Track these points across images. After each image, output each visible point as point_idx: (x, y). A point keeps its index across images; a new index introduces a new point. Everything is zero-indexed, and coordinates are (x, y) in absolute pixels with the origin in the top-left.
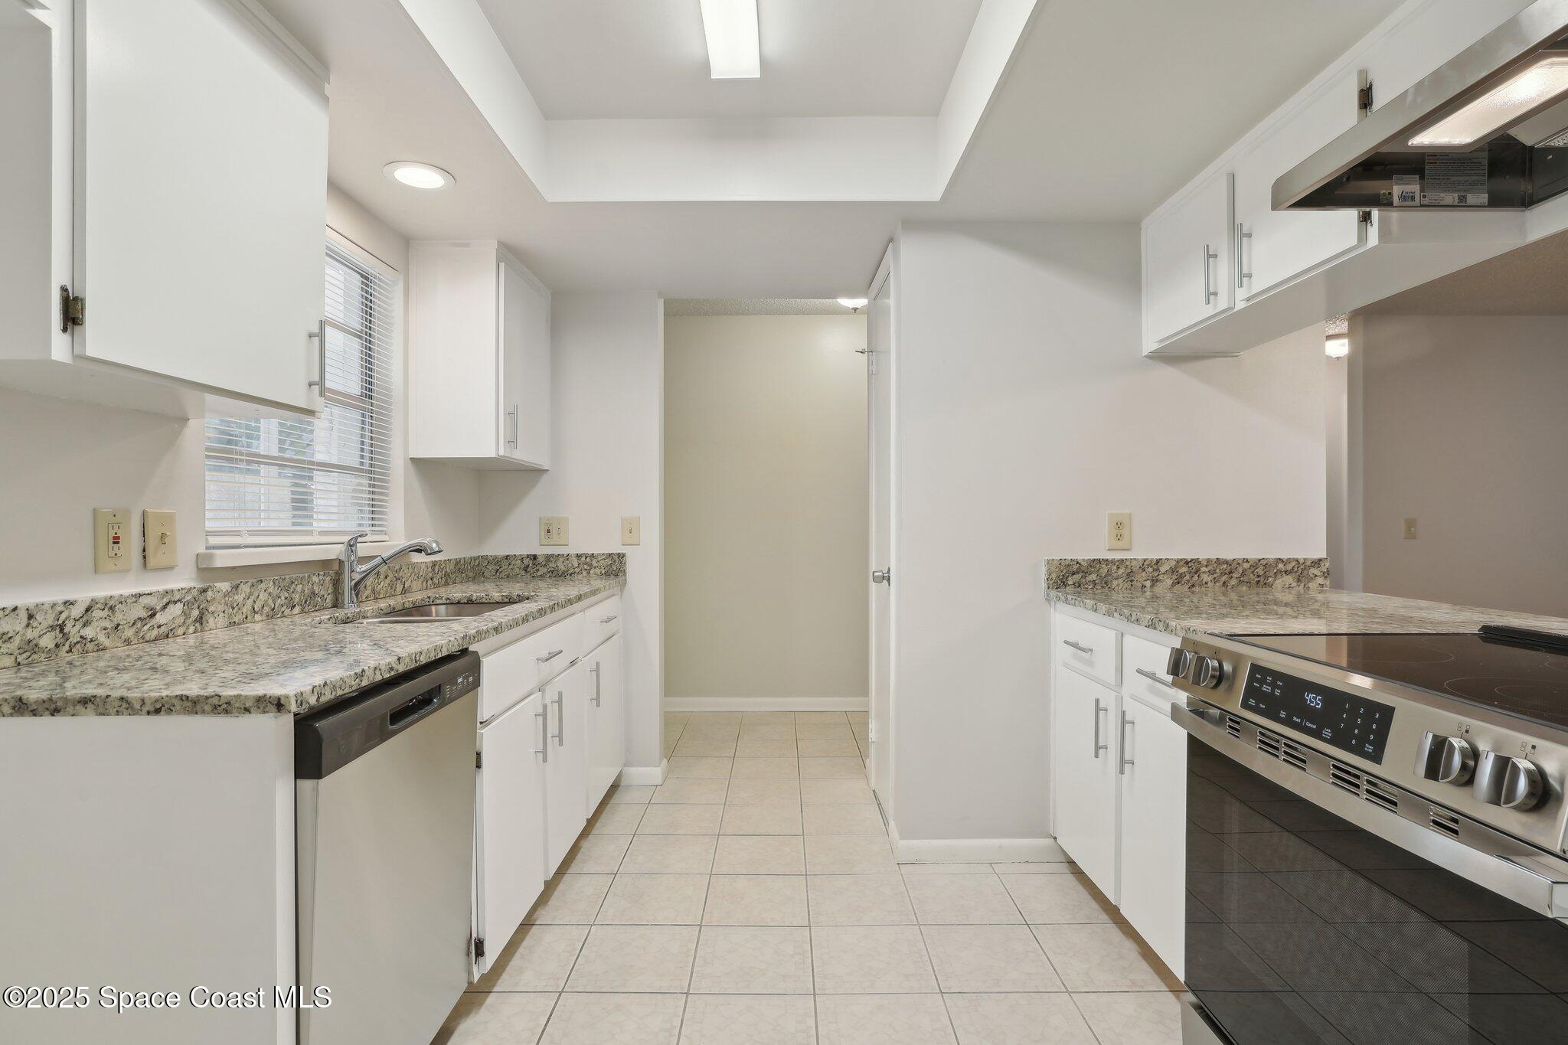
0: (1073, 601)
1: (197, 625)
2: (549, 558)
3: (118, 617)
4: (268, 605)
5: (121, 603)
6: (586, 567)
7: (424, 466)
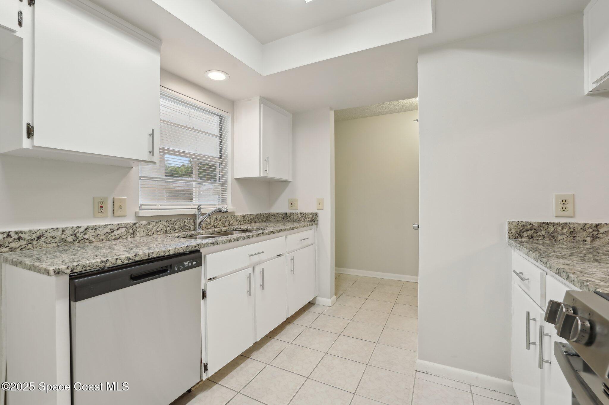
0: (519, 248)
1: (132, 235)
2: (291, 214)
3: (98, 232)
4: (163, 229)
5: (99, 227)
6: (303, 218)
7: (240, 181)
